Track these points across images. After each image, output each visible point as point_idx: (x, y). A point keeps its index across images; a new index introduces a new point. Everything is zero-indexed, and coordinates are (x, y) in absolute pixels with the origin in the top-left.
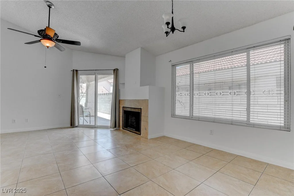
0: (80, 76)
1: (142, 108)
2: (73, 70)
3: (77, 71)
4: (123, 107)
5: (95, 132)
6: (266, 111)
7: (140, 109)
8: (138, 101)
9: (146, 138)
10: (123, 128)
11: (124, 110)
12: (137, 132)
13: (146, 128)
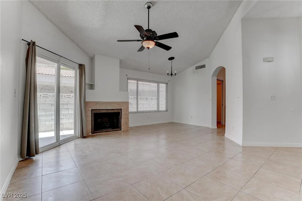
0: (37, 57)
1: (122, 108)
4: (92, 110)
7: (121, 110)
8: (117, 103)
9: (127, 131)
10: (92, 133)
11: (94, 113)
12: (117, 129)
13: (127, 123)
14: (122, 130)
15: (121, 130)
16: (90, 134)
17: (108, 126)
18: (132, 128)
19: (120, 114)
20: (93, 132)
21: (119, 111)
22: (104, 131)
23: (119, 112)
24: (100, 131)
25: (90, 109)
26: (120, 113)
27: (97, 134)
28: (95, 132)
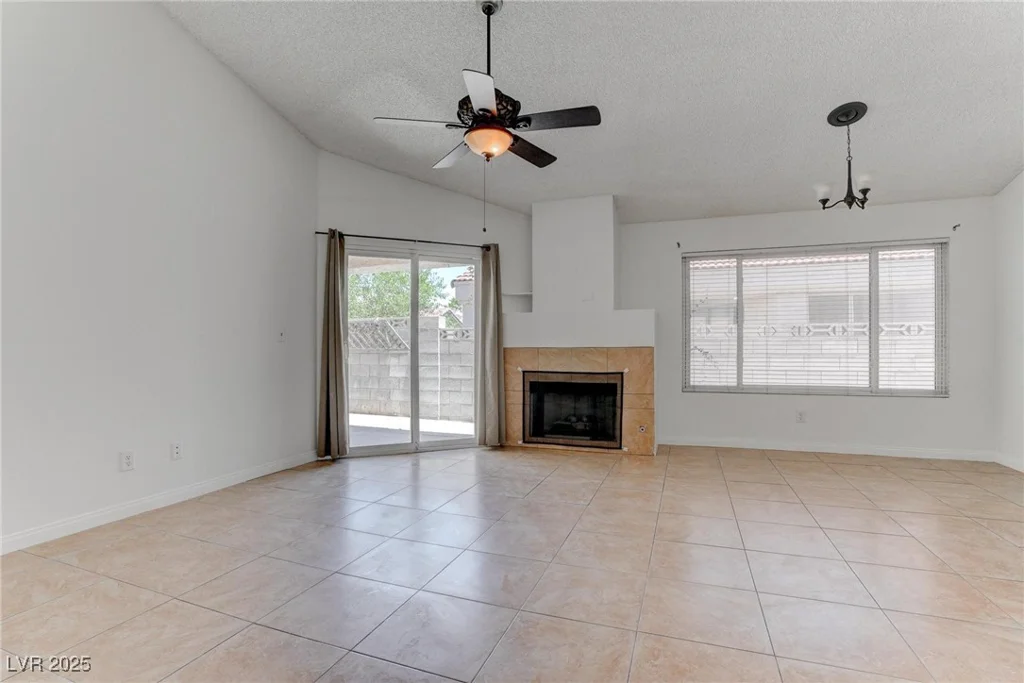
0: (350, 257)
1: (626, 371)
2: (331, 230)
3: (341, 236)
4: (524, 372)
5: (416, 465)
6: (912, 369)
7: (620, 375)
8: (607, 352)
9: (645, 455)
10: (524, 442)
11: (532, 384)
12: (605, 443)
13: (646, 428)
14: (625, 449)
15: (620, 448)
16: (520, 442)
17: (580, 426)
18: (667, 450)
19: (619, 392)
20: (526, 439)
21: (612, 381)
22: (561, 441)
23: (615, 385)
24: (549, 440)
25: (520, 369)
26: (619, 389)
27: (540, 446)
28: (535, 439)
